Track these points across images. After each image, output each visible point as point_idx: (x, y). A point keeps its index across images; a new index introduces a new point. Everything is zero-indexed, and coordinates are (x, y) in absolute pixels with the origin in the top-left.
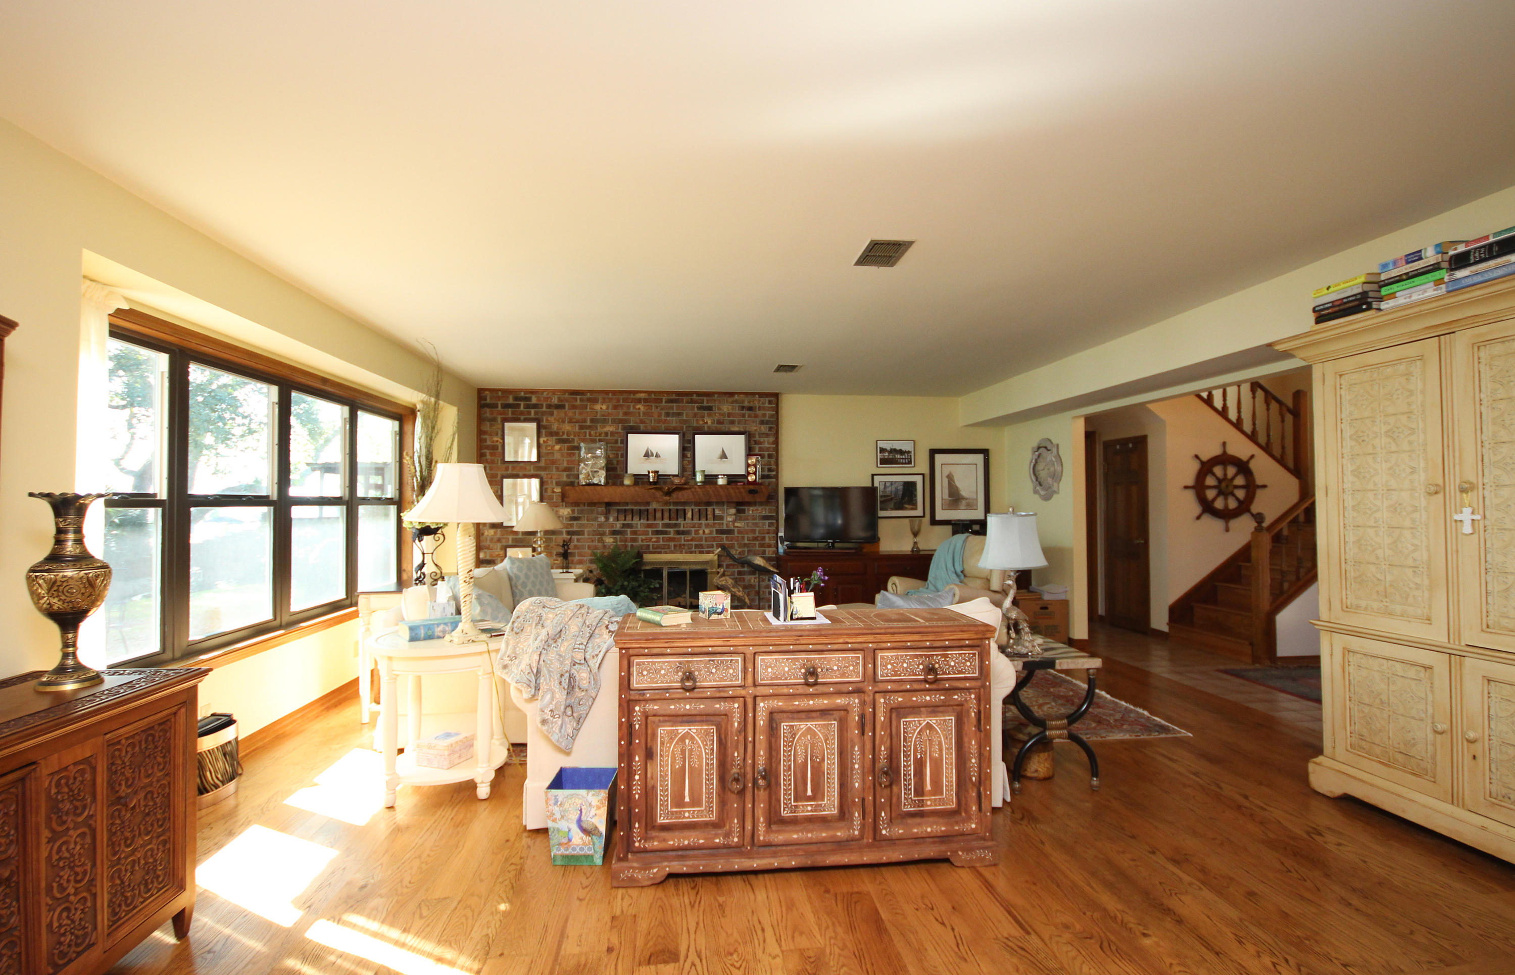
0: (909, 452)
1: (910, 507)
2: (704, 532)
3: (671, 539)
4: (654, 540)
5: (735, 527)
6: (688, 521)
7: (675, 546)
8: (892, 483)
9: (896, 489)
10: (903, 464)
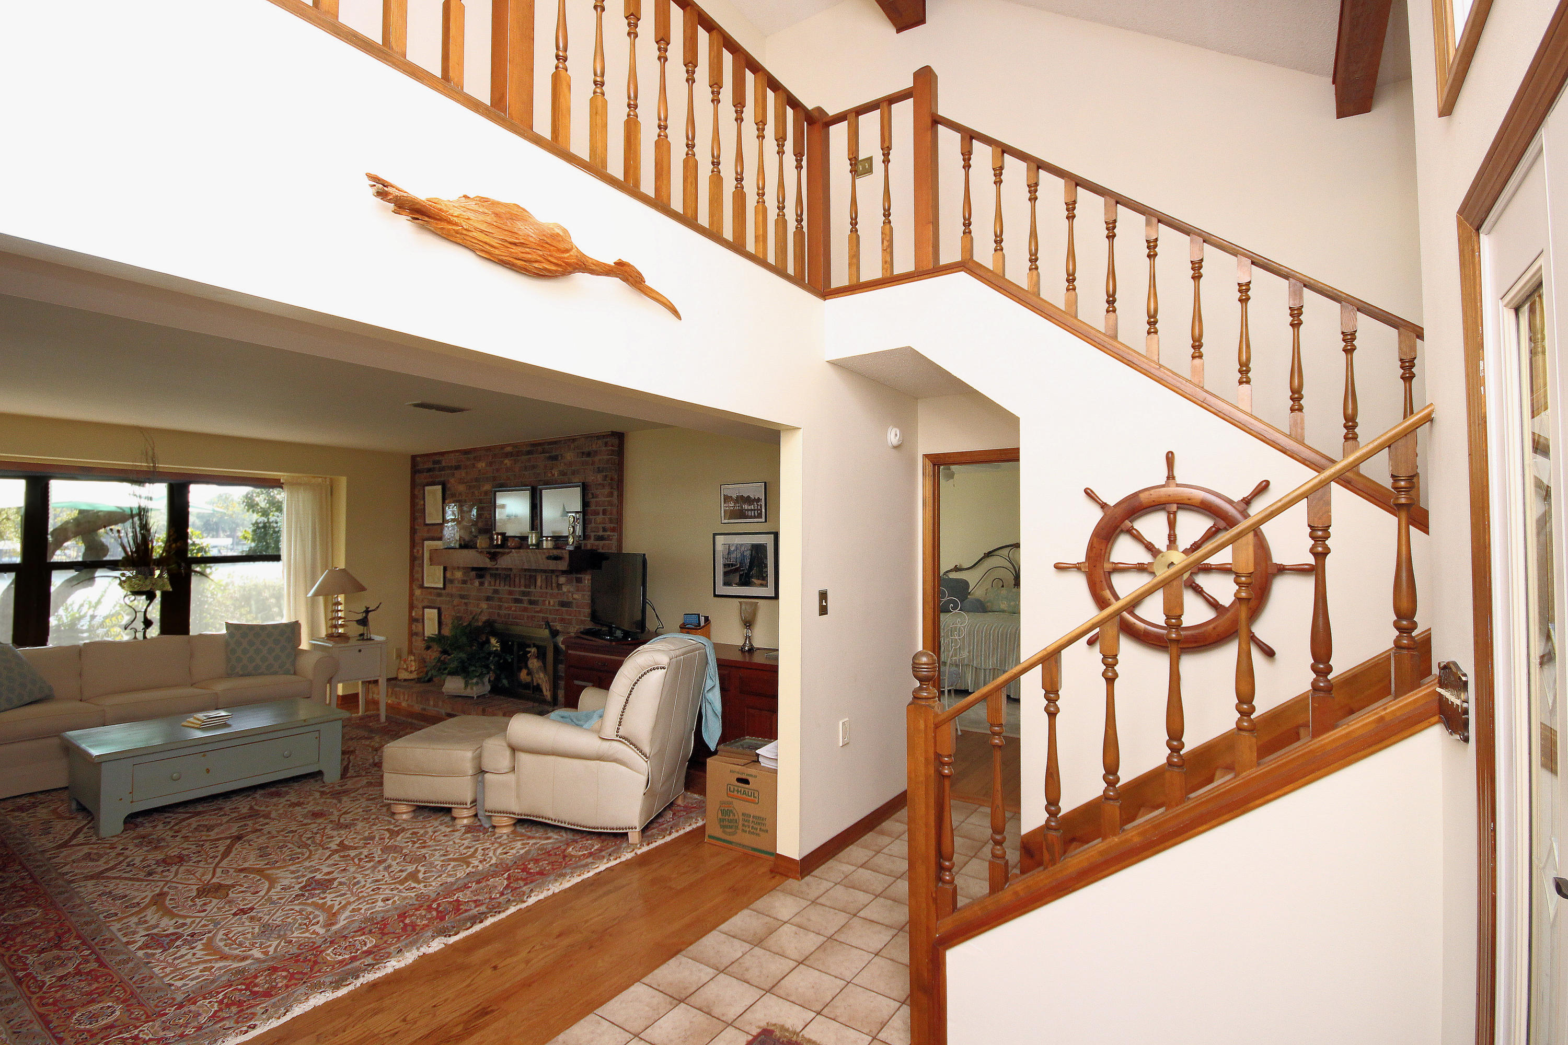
0: (759, 500)
1: (760, 582)
2: (549, 602)
3: (525, 609)
4: (513, 609)
5: (574, 599)
6: (538, 589)
7: (528, 617)
8: (738, 547)
9: (743, 555)
10: (751, 517)
